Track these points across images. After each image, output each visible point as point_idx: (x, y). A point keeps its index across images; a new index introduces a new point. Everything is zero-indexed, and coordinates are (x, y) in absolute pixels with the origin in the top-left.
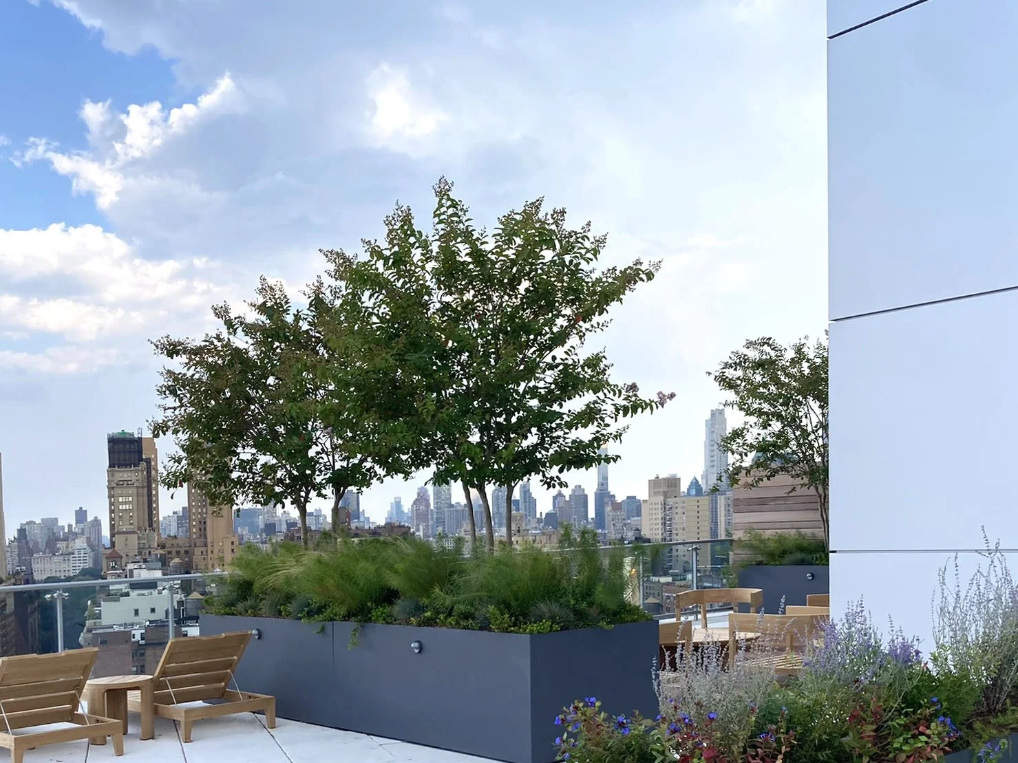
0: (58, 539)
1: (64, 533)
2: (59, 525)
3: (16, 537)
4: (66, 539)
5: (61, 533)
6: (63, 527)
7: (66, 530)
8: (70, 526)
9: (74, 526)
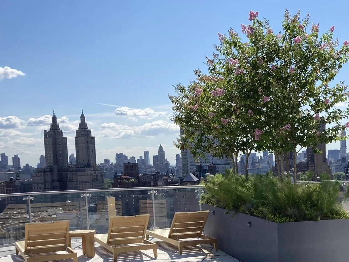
0: (256, 162)
1: (259, 160)
2: (257, 156)
3: (240, 161)
4: (259, 162)
5: (257, 160)
6: (258, 157)
7: (259, 159)
8: (261, 157)
9: (262, 157)
